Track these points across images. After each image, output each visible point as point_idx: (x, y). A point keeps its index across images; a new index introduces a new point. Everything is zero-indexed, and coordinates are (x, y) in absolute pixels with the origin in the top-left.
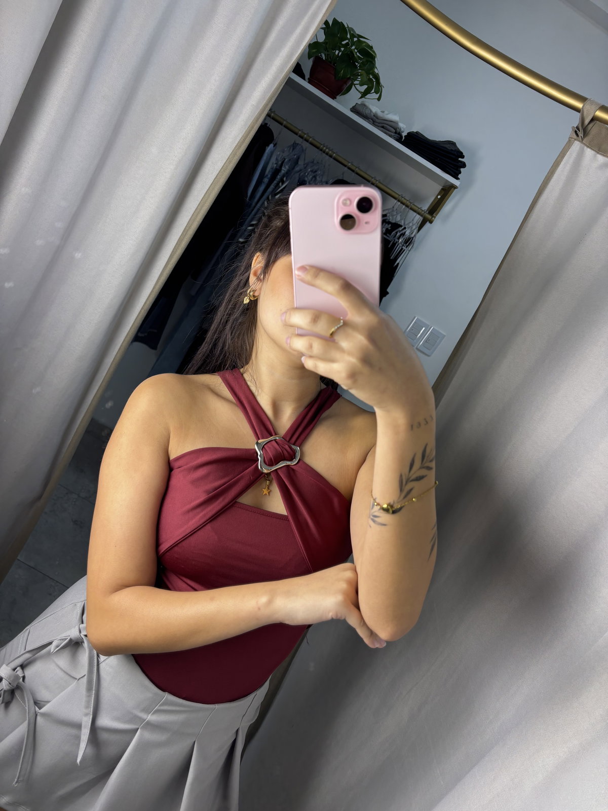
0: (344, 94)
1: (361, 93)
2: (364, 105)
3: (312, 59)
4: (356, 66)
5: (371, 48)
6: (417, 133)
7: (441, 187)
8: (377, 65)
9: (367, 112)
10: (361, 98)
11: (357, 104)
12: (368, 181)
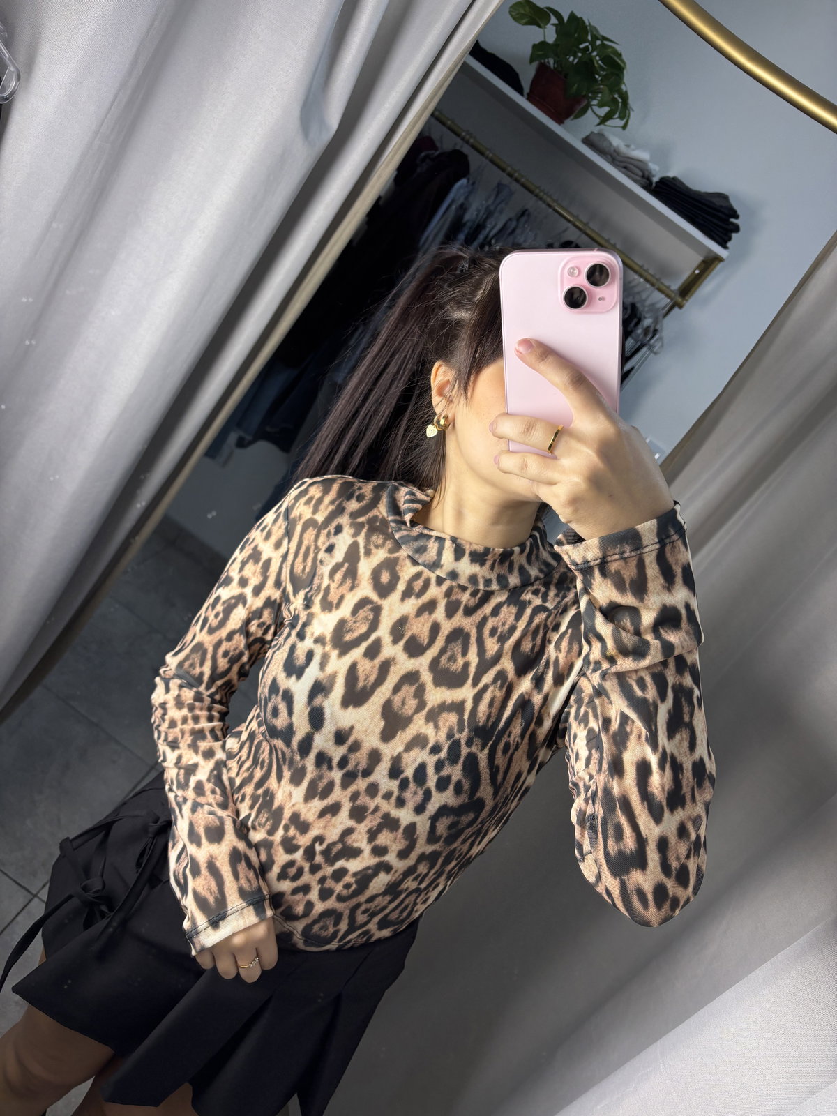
0: (577, 117)
1: (600, 117)
2: (601, 135)
3: (535, 64)
4: (596, 80)
5: (620, 55)
6: (674, 179)
7: (701, 259)
8: (625, 80)
9: (605, 144)
10: (599, 124)
11: (592, 133)
12: (599, 244)
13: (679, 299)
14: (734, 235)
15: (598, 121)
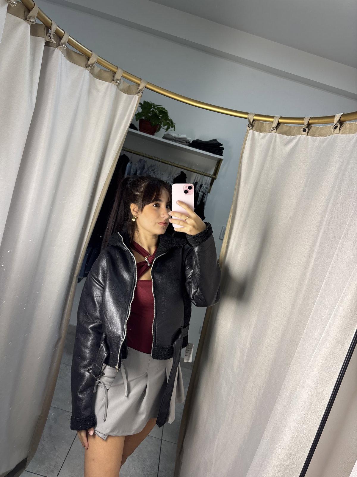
0: (157, 132)
1: (165, 129)
2: (168, 134)
3: (138, 121)
4: (160, 119)
5: (165, 109)
6: (197, 140)
7: (217, 162)
8: (169, 116)
9: (170, 137)
10: (166, 131)
11: (165, 134)
12: (180, 168)
13: (214, 177)
14: (223, 151)
15: (165, 131)
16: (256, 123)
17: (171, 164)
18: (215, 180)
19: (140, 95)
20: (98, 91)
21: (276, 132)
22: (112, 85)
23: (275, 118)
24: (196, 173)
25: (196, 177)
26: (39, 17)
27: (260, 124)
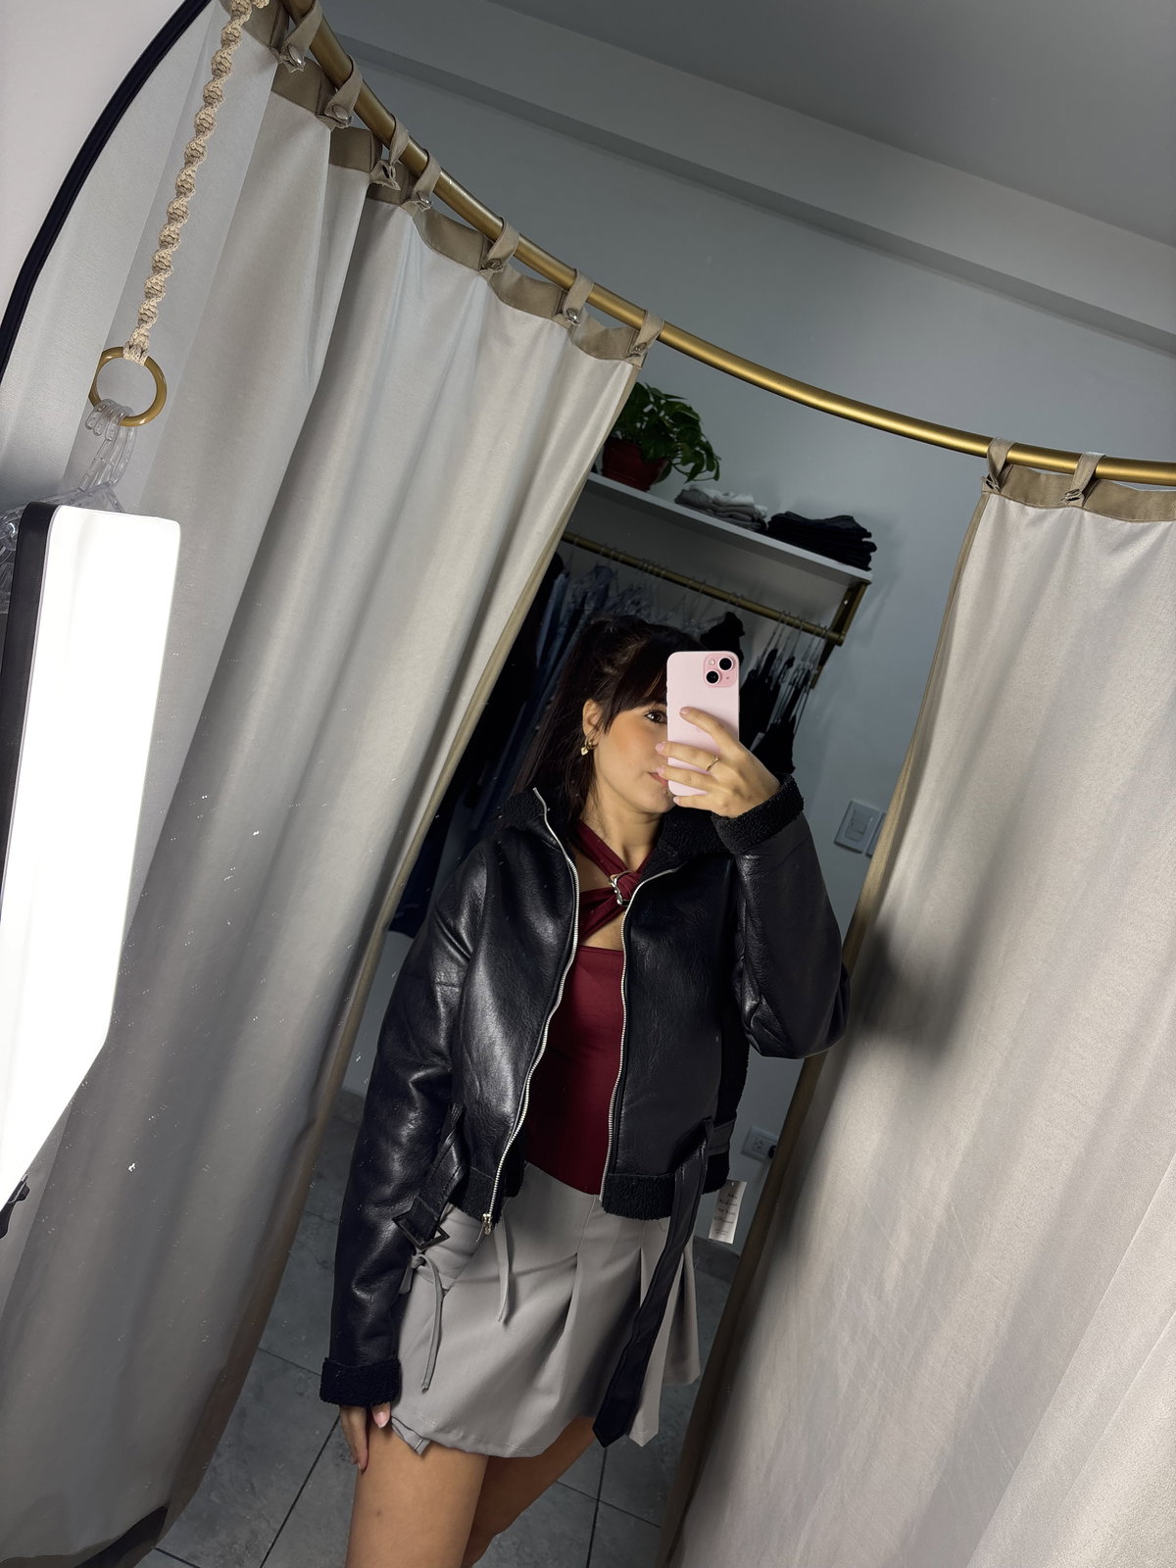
0: (663, 478)
1: (686, 474)
2: (694, 490)
4: (672, 439)
5: (690, 409)
6: (788, 514)
7: (846, 588)
8: (702, 431)
9: (701, 499)
11: (684, 490)
12: (724, 600)
13: (835, 636)
14: (872, 554)
15: (686, 478)
16: (1014, 474)
17: (697, 586)
18: (836, 647)
19: (638, 361)
20: (507, 341)
21: (1082, 508)
22: (552, 327)
23: (1081, 460)
24: (776, 619)
25: (774, 634)
26: (362, 109)
27: (1027, 477)
